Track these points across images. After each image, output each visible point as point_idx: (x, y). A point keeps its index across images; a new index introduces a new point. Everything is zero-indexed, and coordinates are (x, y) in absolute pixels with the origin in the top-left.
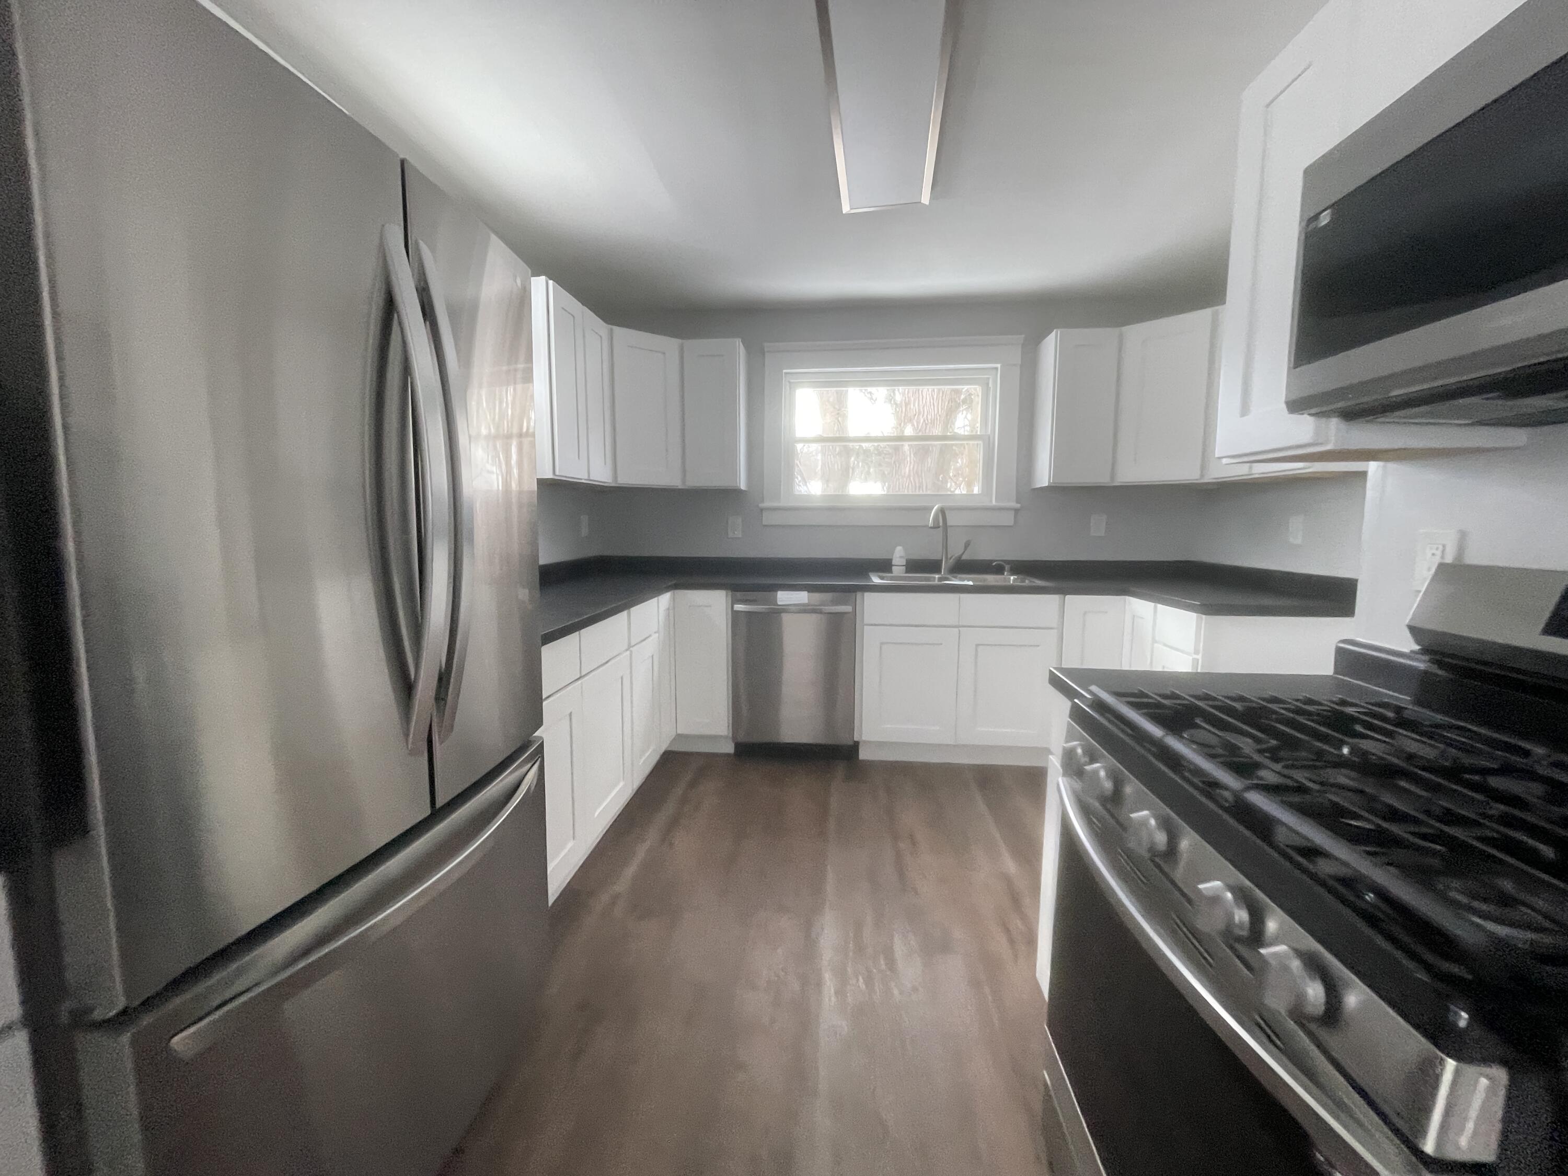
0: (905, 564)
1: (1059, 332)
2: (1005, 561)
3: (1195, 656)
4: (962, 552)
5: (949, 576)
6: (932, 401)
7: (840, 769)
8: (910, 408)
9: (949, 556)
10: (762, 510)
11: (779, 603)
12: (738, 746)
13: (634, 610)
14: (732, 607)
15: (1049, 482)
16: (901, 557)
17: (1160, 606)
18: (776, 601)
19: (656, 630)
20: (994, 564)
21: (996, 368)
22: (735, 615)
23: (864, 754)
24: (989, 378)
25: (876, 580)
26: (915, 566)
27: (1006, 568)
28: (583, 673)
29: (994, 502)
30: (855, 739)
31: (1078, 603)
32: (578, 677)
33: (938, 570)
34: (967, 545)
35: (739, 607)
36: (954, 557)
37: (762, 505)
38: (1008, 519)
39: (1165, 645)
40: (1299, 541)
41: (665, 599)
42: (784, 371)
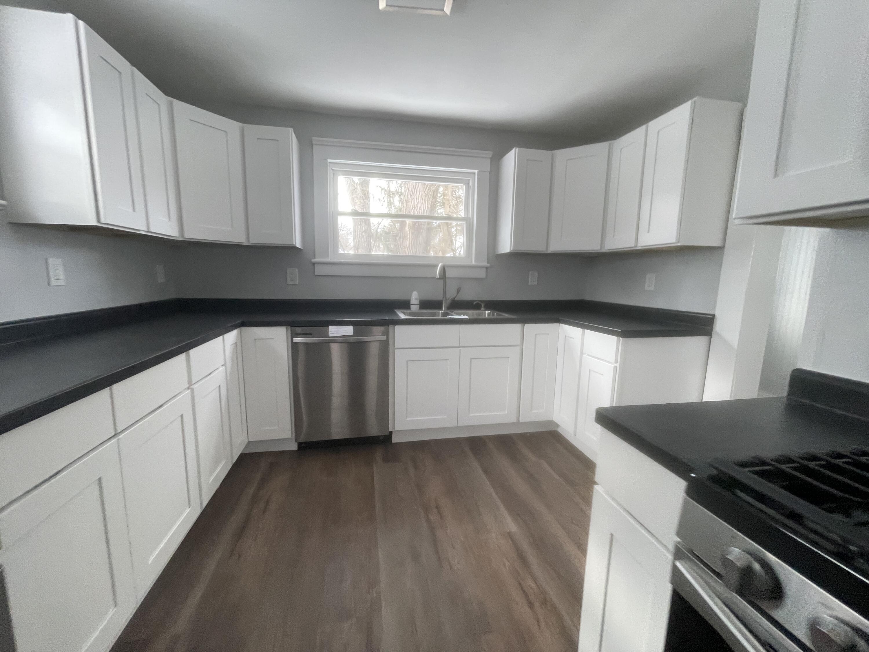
0: (419, 303)
1: (517, 149)
2: (481, 301)
3: (616, 365)
4: (455, 295)
5: (448, 312)
6: (422, 201)
7: (379, 454)
8: (409, 205)
9: (447, 298)
10: (314, 264)
11: (330, 335)
12: (300, 445)
13: (194, 352)
14: (292, 340)
15: (511, 249)
16: (416, 299)
17: (586, 330)
18: (329, 335)
19: (223, 363)
20: (475, 303)
21: (474, 173)
22: (294, 347)
23: (395, 439)
24: (469, 180)
25: (402, 316)
26: (425, 304)
27: (482, 306)
28: (119, 430)
29: (473, 263)
30: (390, 430)
31: (532, 329)
32: (113, 434)
33: (440, 308)
34: (458, 291)
35: (297, 340)
36: (450, 299)
37: (313, 260)
38: (482, 274)
39: (589, 355)
40: (652, 288)
41: (231, 336)
42: (329, 160)
